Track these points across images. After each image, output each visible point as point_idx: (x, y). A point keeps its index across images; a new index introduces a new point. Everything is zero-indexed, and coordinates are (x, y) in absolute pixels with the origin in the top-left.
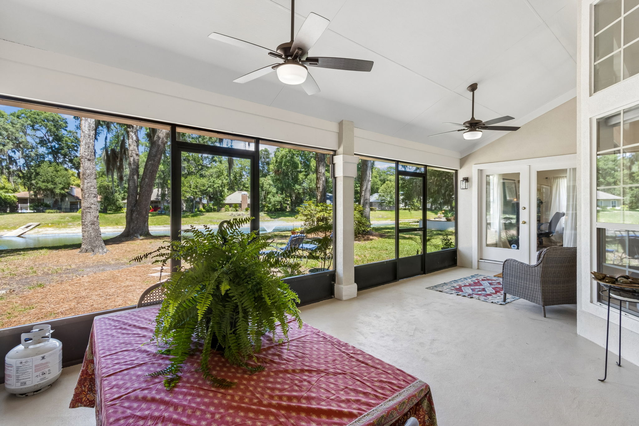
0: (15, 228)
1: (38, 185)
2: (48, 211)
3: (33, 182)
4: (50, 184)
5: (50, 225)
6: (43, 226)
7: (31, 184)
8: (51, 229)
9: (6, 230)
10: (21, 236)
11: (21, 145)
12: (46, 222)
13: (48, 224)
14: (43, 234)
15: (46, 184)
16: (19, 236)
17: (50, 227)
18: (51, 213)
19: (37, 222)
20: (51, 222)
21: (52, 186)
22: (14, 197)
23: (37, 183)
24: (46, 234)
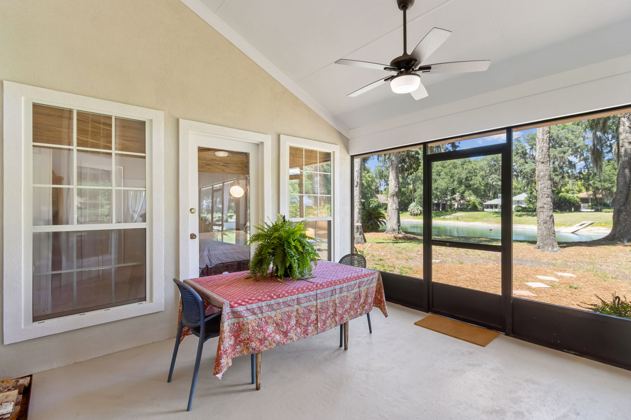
0: (571, 225)
1: (596, 185)
2: (604, 210)
3: (591, 182)
4: (606, 183)
5: (603, 224)
6: (596, 225)
7: (589, 185)
8: (604, 228)
9: (563, 227)
10: (575, 233)
11: (579, 150)
12: (599, 222)
13: (601, 223)
14: (594, 233)
15: (603, 184)
16: (573, 233)
17: (603, 226)
18: (608, 212)
19: (591, 221)
20: (605, 221)
21: (610, 185)
22: (577, 197)
23: (594, 183)
24: (597, 233)
